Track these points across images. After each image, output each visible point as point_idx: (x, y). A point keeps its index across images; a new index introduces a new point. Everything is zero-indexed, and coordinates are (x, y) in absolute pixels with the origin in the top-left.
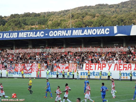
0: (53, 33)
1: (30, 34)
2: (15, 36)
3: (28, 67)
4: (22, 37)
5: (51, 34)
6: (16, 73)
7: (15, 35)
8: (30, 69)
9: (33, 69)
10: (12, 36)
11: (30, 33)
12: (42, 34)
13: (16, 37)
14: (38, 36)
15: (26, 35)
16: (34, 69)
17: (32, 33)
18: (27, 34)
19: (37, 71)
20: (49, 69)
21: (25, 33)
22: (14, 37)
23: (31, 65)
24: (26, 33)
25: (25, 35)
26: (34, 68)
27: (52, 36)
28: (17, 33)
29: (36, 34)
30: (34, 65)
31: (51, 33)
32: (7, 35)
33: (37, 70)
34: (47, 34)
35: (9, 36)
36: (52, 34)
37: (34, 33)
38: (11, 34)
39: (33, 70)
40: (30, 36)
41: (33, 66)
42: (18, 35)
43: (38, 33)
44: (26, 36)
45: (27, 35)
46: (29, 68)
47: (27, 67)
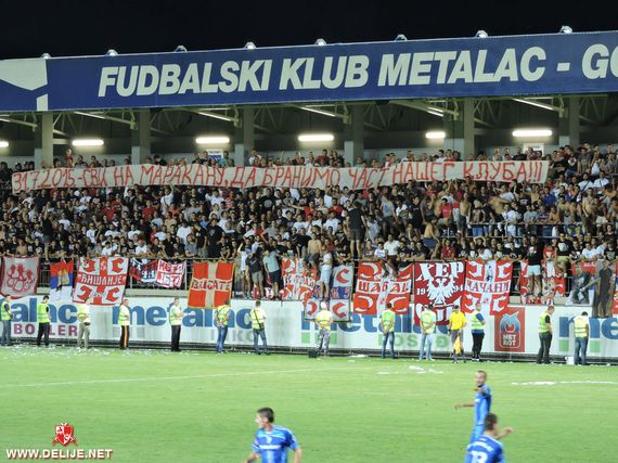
0: (609, 58)
1: (452, 64)
2: (357, 76)
3: (436, 285)
4: (402, 82)
5: (594, 66)
6: (362, 324)
7: (352, 71)
8: (455, 296)
9: (475, 300)
10: (333, 76)
11: (452, 55)
12: (534, 63)
13: (363, 81)
14: (505, 80)
15: (427, 68)
16: (479, 296)
17: (465, 55)
18: (435, 65)
19: (496, 308)
20: (581, 296)
21: (419, 57)
22: (351, 83)
23: (461, 270)
24: (428, 56)
25: (417, 68)
26: (481, 291)
27: (603, 76)
28: (364, 60)
29: (491, 67)
30: (478, 273)
31: (597, 57)
32: (301, 72)
33: (500, 304)
34: (563, 67)
35: (317, 74)
36: (602, 64)
37: (483, 54)
38: (329, 61)
39: (470, 302)
40: (452, 80)
41: (475, 275)
42: (374, 70)
43: (510, 54)
44: (426, 80)
45: (434, 73)
46: (448, 291)
47: (430, 285)
